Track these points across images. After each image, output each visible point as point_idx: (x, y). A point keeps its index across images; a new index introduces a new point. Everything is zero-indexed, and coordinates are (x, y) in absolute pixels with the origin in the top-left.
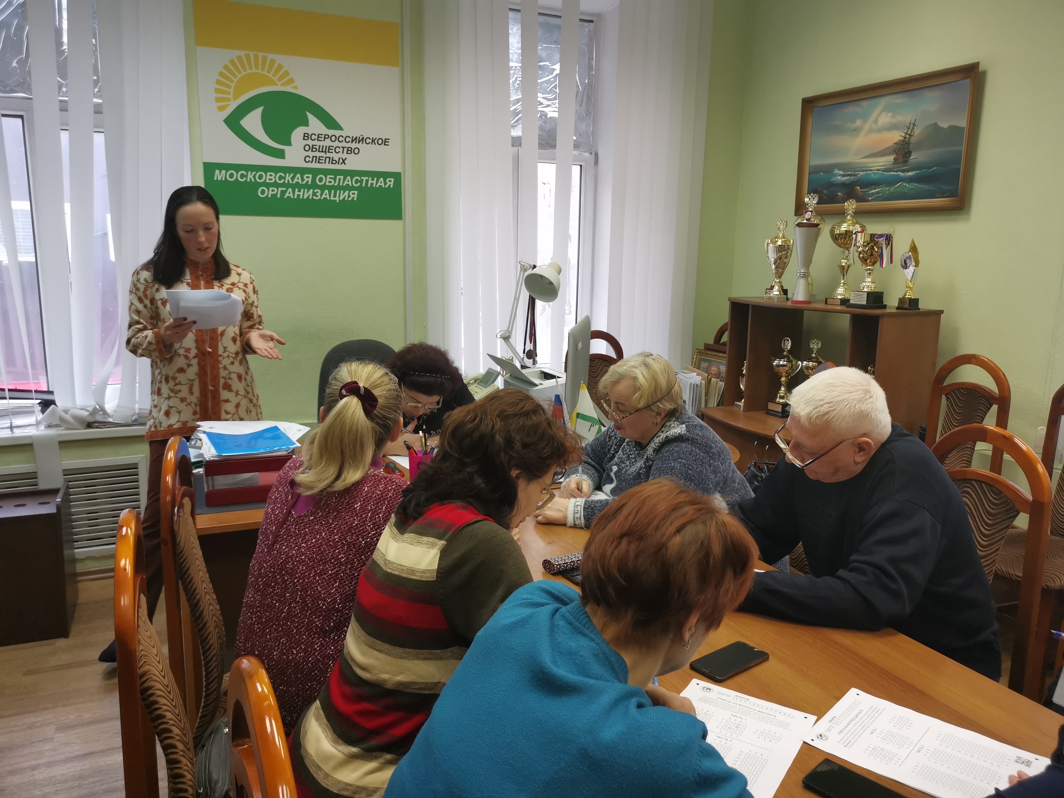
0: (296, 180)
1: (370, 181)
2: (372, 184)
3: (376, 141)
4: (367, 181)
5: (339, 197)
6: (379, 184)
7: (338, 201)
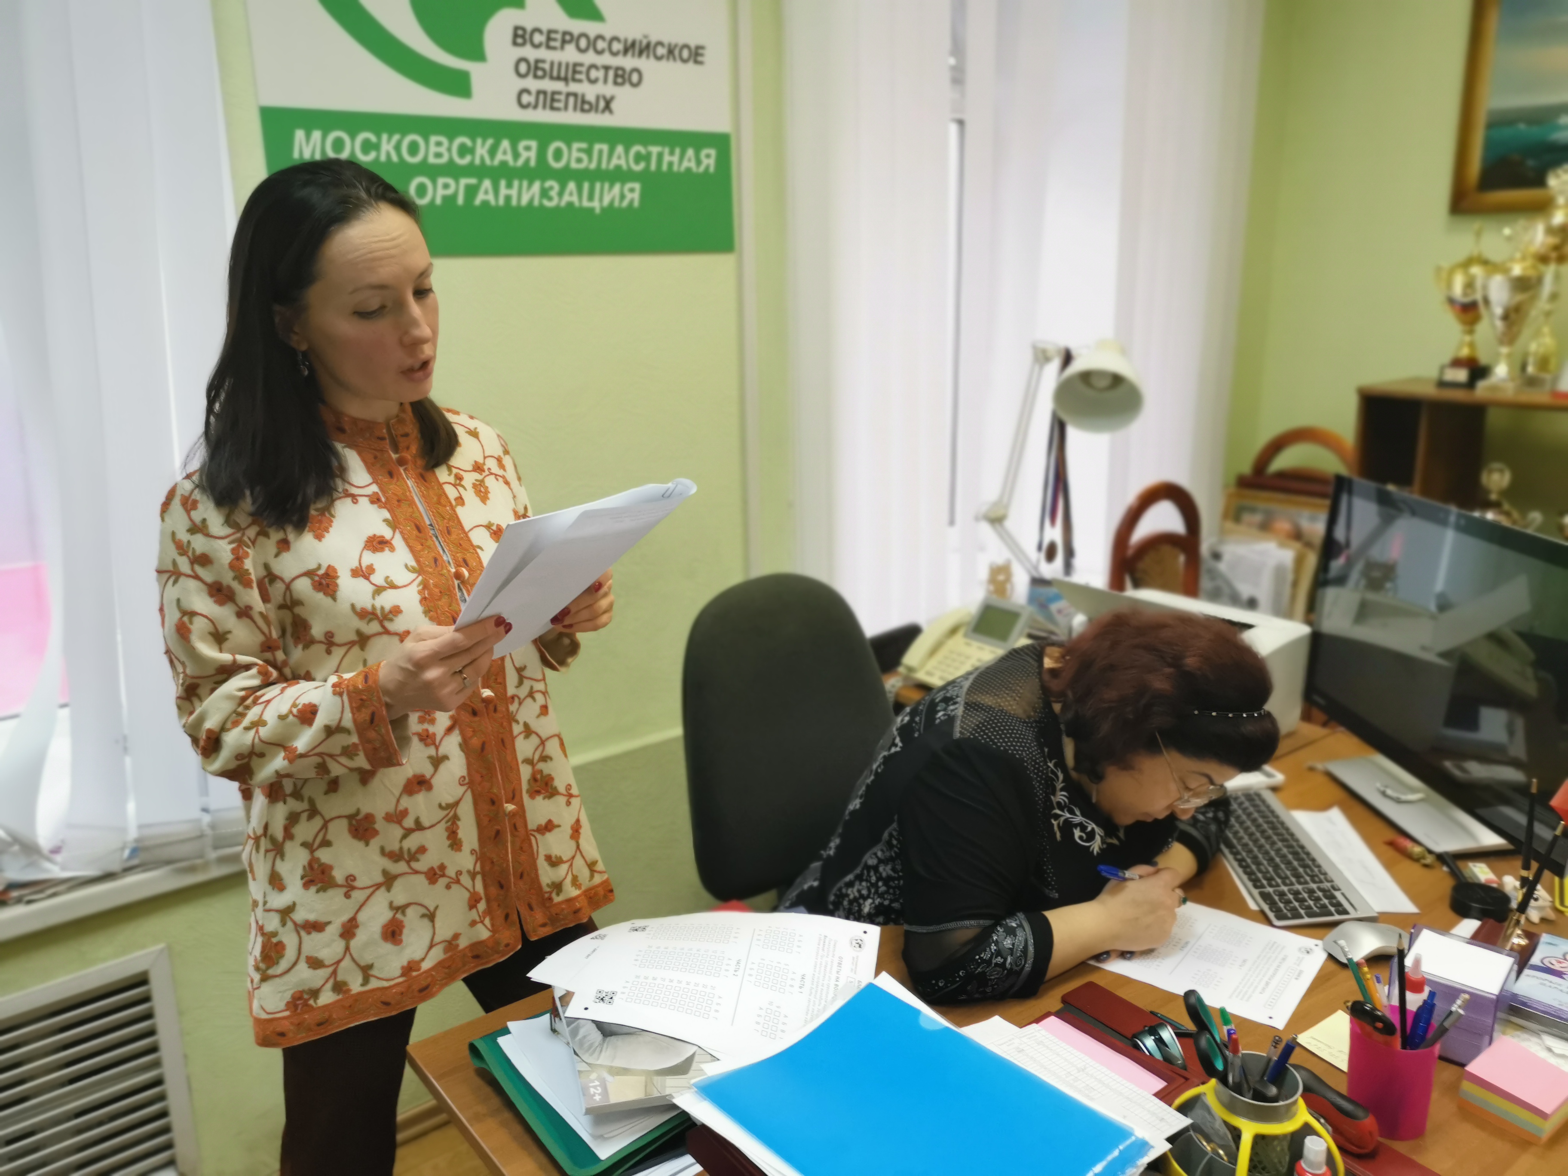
0: (499, 157)
1: (667, 158)
2: (671, 164)
3: (677, 52)
4: (660, 156)
5: (601, 199)
6: (685, 164)
7: (598, 211)
